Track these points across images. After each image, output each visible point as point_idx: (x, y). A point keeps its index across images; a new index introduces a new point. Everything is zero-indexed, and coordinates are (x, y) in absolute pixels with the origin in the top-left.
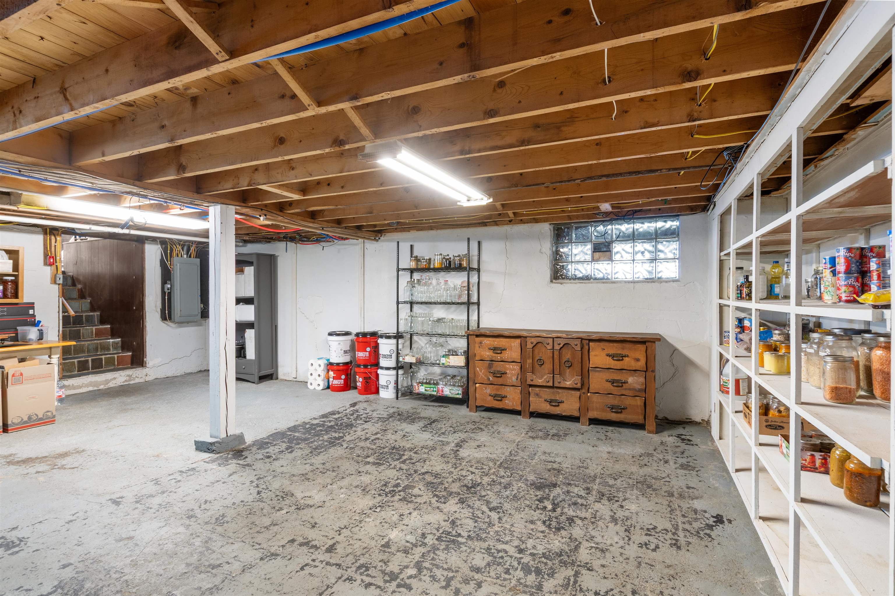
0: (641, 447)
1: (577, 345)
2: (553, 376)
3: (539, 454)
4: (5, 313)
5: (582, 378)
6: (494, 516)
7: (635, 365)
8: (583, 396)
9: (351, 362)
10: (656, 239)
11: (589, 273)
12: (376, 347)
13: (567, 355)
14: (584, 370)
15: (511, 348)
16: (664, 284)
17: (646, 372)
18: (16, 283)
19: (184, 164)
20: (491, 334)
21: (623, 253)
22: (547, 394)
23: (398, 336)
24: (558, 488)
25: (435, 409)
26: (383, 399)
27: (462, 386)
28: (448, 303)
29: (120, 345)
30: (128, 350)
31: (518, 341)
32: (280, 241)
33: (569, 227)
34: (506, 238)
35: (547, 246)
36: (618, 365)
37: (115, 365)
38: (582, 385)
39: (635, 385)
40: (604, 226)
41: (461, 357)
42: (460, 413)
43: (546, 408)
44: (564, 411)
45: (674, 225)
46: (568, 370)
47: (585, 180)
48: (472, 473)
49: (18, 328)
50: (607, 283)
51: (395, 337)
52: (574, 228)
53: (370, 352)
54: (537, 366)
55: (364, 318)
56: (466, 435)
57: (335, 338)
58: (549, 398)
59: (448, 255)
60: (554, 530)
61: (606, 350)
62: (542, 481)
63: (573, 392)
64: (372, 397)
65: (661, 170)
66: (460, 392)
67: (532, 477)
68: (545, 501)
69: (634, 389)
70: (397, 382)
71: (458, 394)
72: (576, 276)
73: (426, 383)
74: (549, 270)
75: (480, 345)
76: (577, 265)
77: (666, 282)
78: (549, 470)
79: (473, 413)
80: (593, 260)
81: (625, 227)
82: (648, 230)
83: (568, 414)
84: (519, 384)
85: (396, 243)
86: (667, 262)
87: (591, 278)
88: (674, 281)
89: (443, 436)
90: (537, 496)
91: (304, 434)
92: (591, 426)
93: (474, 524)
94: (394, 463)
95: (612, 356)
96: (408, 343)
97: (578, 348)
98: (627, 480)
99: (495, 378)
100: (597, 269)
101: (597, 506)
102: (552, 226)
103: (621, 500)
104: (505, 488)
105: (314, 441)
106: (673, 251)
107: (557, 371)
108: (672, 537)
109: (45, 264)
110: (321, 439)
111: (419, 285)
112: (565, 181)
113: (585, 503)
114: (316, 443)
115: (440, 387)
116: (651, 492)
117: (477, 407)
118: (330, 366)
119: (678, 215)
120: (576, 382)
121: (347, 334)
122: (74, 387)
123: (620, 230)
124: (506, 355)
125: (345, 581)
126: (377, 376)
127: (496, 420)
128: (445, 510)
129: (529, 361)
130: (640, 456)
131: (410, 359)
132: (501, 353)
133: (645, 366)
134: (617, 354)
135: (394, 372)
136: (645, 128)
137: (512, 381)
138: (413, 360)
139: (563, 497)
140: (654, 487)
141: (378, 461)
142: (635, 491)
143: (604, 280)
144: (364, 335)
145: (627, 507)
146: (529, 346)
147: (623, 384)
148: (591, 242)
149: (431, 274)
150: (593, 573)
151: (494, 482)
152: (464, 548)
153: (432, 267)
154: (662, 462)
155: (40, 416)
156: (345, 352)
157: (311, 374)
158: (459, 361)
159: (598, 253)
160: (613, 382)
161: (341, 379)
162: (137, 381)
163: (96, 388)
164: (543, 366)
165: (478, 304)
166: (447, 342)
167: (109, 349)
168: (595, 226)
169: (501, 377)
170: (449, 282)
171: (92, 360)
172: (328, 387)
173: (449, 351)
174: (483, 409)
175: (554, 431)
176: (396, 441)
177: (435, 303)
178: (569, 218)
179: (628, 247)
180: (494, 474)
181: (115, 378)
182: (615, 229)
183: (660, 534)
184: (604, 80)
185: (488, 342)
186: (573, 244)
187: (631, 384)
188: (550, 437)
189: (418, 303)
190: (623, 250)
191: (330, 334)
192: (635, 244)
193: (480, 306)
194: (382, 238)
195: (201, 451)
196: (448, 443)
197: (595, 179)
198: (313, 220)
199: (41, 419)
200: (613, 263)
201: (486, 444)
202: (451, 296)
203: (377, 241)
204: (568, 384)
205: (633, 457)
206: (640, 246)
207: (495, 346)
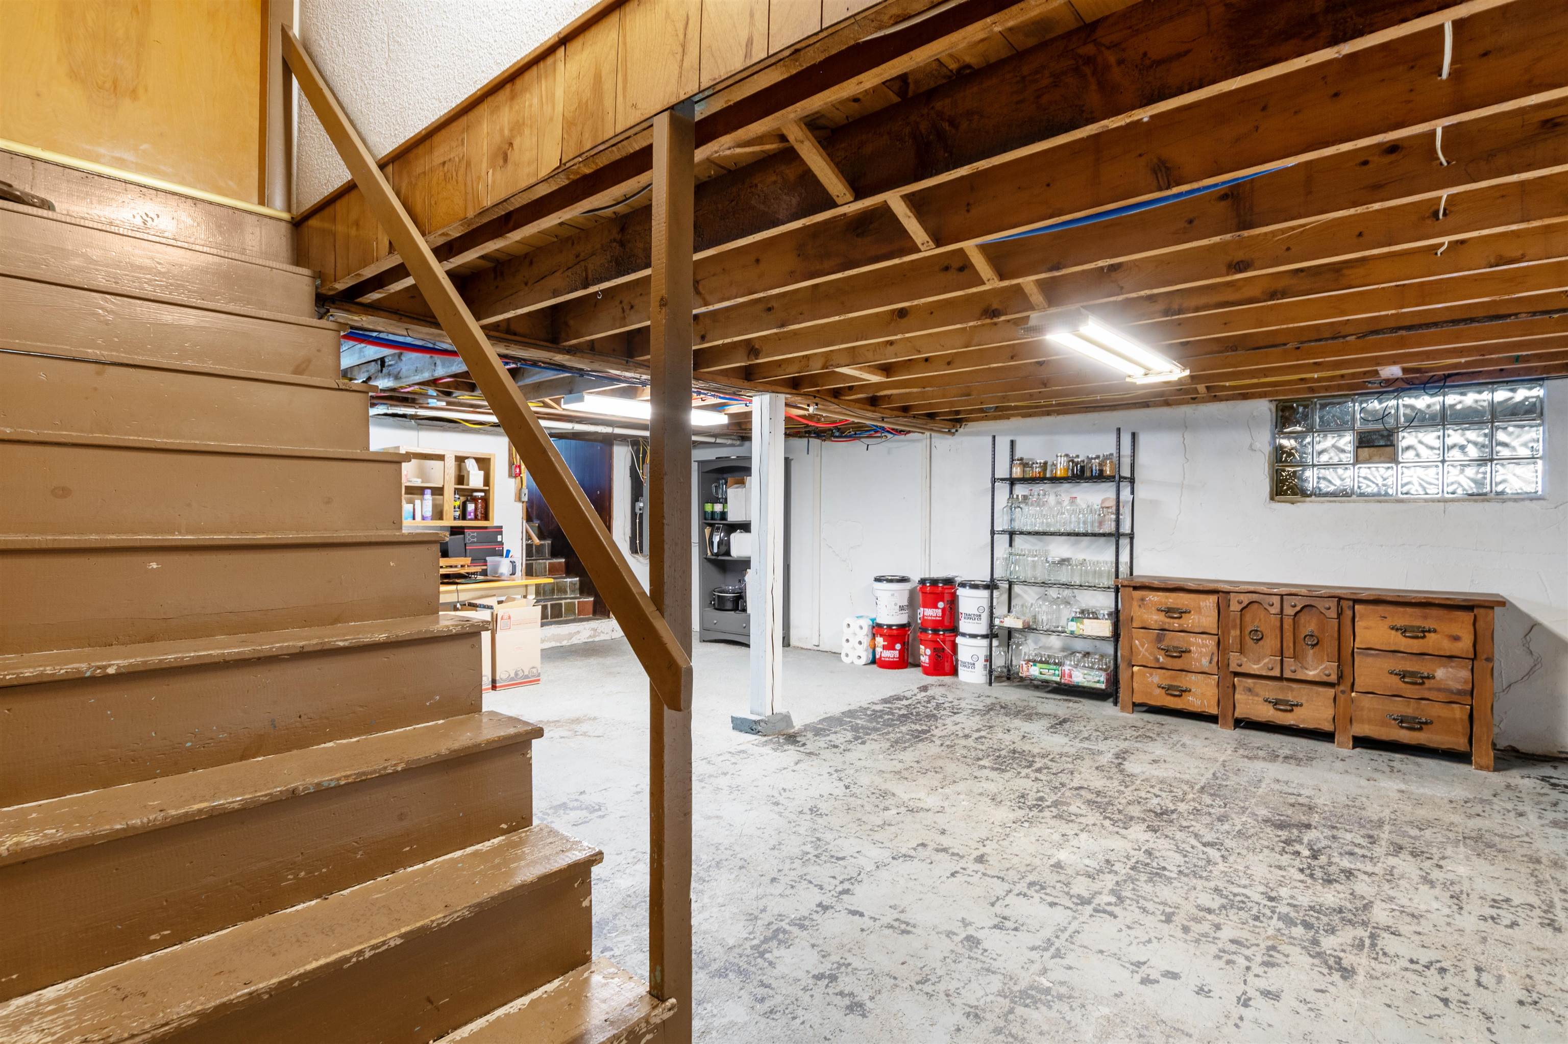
0: (1465, 789)
1: (1329, 608)
2: (1282, 661)
3: (1267, 781)
4: (475, 540)
5: (1339, 666)
6: (1212, 853)
7: (1448, 647)
8: (1342, 698)
9: (908, 625)
10: (1492, 422)
11: (1348, 483)
12: (953, 601)
13: (1309, 625)
14: (1343, 654)
15: (1199, 610)
16: (1510, 504)
17: (1473, 660)
18: (486, 501)
19: (757, 347)
20: (1163, 586)
21: (1421, 449)
22: (1271, 690)
23: (991, 586)
24: (1314, 830)
25: (1060, 703)
26: (966, 684)
27: (1105, 670)
28: (1078, 535)
29: (578, 586)
30: (589, 595)
31: (1213, 599)
32: (800, 437)
33: (1306, 403)
34: (1185, 426)
35: (1263, 440)
36: (1415, 645)
37: (576, 613)
38: (1340, 677)
39: (1450, 683)
40: (1380, 402)
41: (1104, 621)
42: (1104, 713)
43: (1267, 713)
44: (1303, 721)
45: (1533, 397)
46: (1311, 651)
47: (1364, 336)
48: (1157, 796)
49: (488, 558)
50: (1386, 501)
51: (986, 587)
52: (1318, 406)
53: (943, 610)
54: (1249, 642)
55: (930, 555)
56: (1127, 744)
57: (884, 585)
58: (1272, 696)
59: (1078, 456)
60: (1321, 881)
61: (1389, 619)
62: (1282, 818)
63: (1321, 689)
64: (947, 679)
65: (1516, 315)
66: (1102, 679)
67: (1263, 812)
68: (1295, 844)
69: (1450, 691)
70: (989, 659)
71: (1098, 682)
72: (1320, 490)
73: (1041, 662)
74: (1268, 480)
75: (1140, 603)
76: (1323, 471)
77: (1515, 500)
78: (1293, 805)
79: (1128, 715)
80: (1357, 461)
81: (1423, 402)
82: (1474, 405)
83: (1311, 726)
84: (1215, 671)
85: (990, 439)
86: (1518, 464)
87: (1353, 493)
88: (1533, 498)
89: (1087, 742)
90: (1279, 836)
91: (870, 721)
92: (1358, 750)
93: (1183, 859)
94: (1024, 772)
95: (1404, 630)
96: (1006, 596)
97: (1333, 614)
98: (1443, 832)
99: (1169, 659)
100: (1365, 478)
101: (1392, 861)
102: (1275, 403)
103: (1436, 857)
104: (1219, 820)
105: (889, 733)
106: (1531, 445)
107: (1288, 652)
108: (1542, 914)
109: (510, 475)
110: (897, 730)
111: (1027, 504)
112: (1327, 339)
113: (1369, 855)
114: (892, 735)
115: (1066, 668)
116: (1495, 854)
117: (1134, 705)
118: (877, 629)
119: (1543, 379)
120: (1327, 672)
121: (903, 580)
123: (1412, 407)
124: (1189, 621)
125: (1018, 895)
126: (954, 647)
127: (1172, 727)
128: (1129, 837)
129: (1235, 633)
130: (1466, 802)
131: (1011, 622)
132: (1180, 618)
133: (1472, 649)
134: (1413, 627)
135: (985, 642)
136: (1497, 266)
137: (1201, 665)
138: (1019, 625)
139: (1325, 843)
140: (1499, 847)
141: (997, 766)
142: (1462, 848)
143: (1380, 497)
144: (934, 582)
145: (1449, 868)
146: (1235, 607)
147: (1426, 681)
148: (1354, 429)
149: (1046, 487)
150: (1402, 939)
151: (1198, 810)
152: (1176, 883)
153: (1048, 475)
154: (1512, 814)
155: (526, 673)
156: (902, 608)
157: (848, 641)
158: (1104, 628)
159: (1366, 449)
160: (1403, 675)
161: (894, 649)
162: (603, 637)
163: (558, 644)
164: (1261, 643)
165: (1131, 536)
166: (1075, 597)
167: (565, 592)
168: (1361, 403)
169: (1181, 657)
170: (1078, 501)
171: (552, 605)
172: (874, 661)
173: (1082, 612)
174: (1145, 709)
175: (1286, 751)
176: (1014, 743)
177: (1053, 534)
178: (1312, 390)
179: (1431, 437)
180: (1194, 800)
182: (1404, 406)
183: (1519, 909)
184: (1437, 212)
185: (1156, 599)
186: (1316, 435)
187: (1442, 680)
188: (1280, 759)
189: (1022, 533)
190: (1420, 442)
191: (878, 580)
192: (1446, 432)
193: (1135, 541)
194: (961, 430)
195: (741, 731)
196: (1100, 753)
197: (1384, 333)
198: (873, 408)
199: (527, 677)
200: (1400, 466)
201: (1167, 759)
202: (1085, 523)
203: (953, 434)
204: (1312, 674)
205: (1451, 802)
206: (1455, 436)
207: (1169, 605)
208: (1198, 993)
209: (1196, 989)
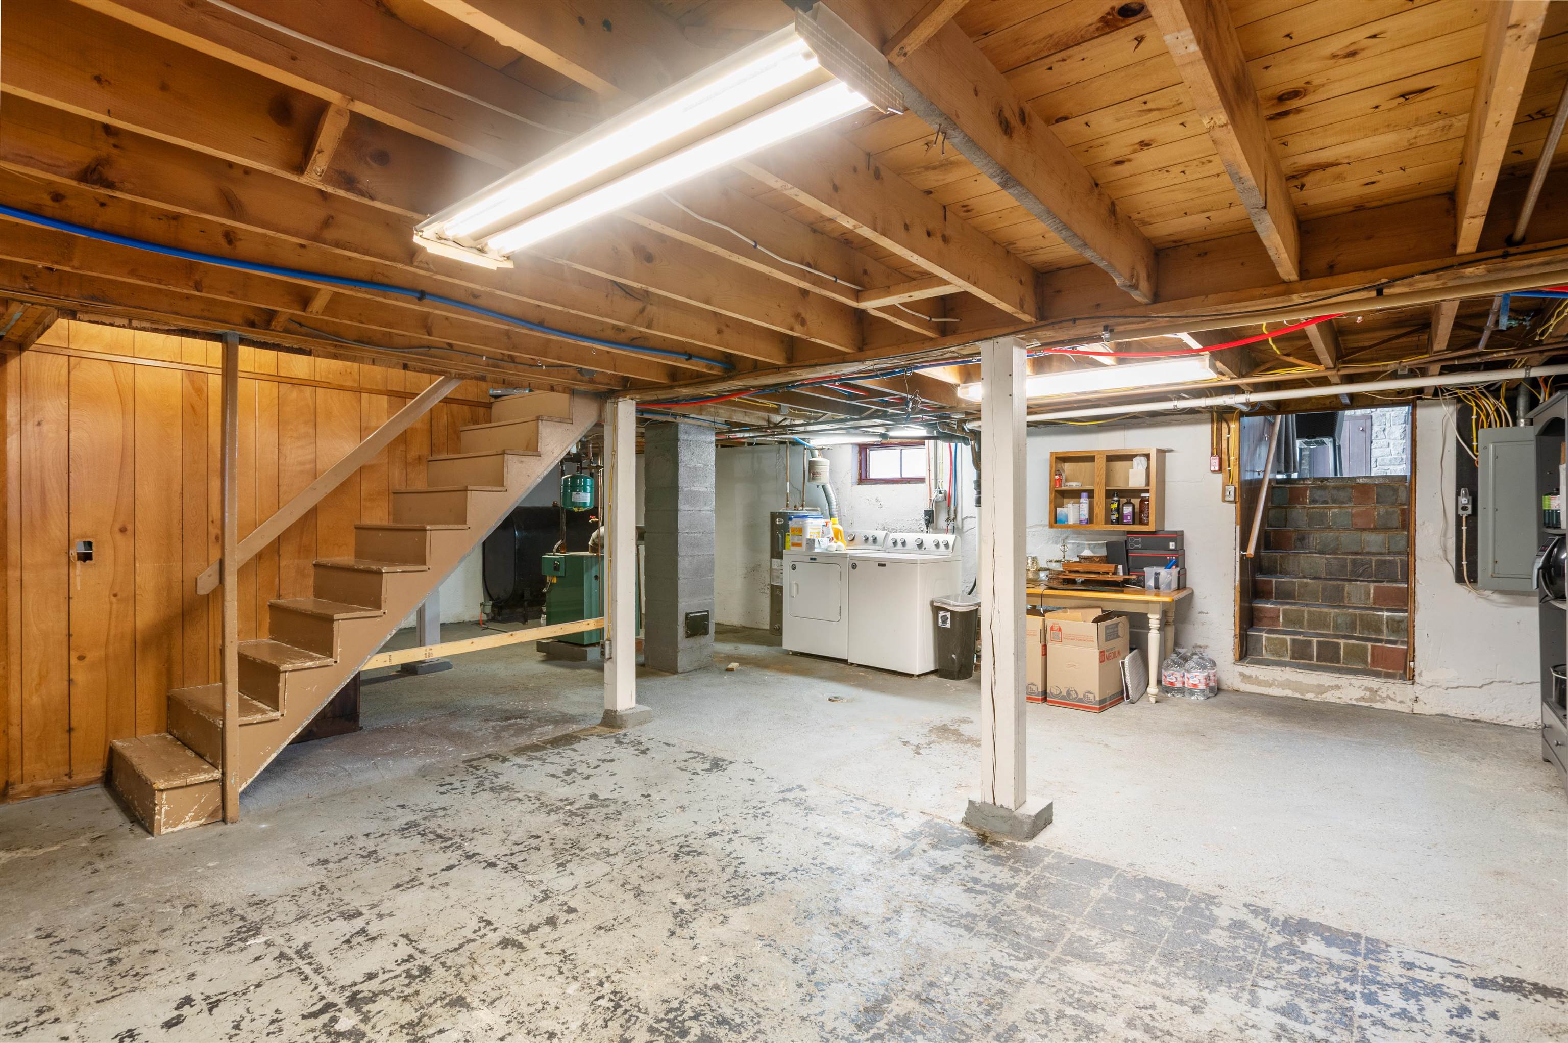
4: (1139, 546)
18: (1149, 502)
37: (1366, 662)
49: (1145, 568)
122: (1259, 682)
162: (1390, 705)
163: (1298, 695)
167: (1379, 631)
171: (1321, 642)
181: (1338, 687)
199: (1080, 700)
208: (129, 1031)
209: (136, 1032)
